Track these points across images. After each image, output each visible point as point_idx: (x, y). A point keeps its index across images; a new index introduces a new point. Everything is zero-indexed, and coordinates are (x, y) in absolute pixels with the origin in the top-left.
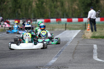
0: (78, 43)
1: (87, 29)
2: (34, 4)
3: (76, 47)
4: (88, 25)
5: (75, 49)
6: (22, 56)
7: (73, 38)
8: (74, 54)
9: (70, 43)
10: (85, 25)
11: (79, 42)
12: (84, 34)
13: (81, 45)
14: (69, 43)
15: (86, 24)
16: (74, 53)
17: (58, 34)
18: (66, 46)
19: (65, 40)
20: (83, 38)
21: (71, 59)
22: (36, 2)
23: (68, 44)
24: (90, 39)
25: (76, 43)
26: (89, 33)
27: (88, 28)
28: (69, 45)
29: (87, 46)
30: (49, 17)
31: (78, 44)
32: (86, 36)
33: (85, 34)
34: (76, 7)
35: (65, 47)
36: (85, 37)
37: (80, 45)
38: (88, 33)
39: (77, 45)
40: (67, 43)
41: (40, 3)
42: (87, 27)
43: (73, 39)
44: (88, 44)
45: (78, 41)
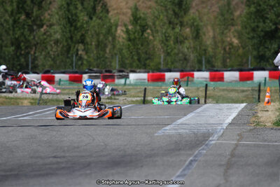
0: (238, 138)
1: (264, 100)
2: (120, 32)
3: (235, 149)
4: (266, 91)
5: (233, 155)
6: (88, 172)
7: (225, 126)
8: (228, 169)
9: (218, 140)
10: (259, 91)
11: (241, 137)
12: (255, 115)
13: (247, 145)
14: (215, 137)
15: (262, 88)
16: (229, 165)
17: (185, 115)
18: (207, 145)
19: (203, 130)
20: (253, 125)
21: (222, 182)
22: (125, 25)
23: (213, 140)
24: (272, 129)
25: (233, 140)
26: (270, 113)
27: (267, 99)
28: (215, 144)
29: (264, 146)
30: (162, 67)
31: (238, 140)
32: (261, 120)
33: (260, 114)
34: (235, 41)
35: (203, 149)
36: (258, 124)
37: (244, 145)
38: (268, 111)
39: (237, 145)
40: (211, 139)
41: (138, 28)
42: (265, 96)
43: (226, 128)
44: (265, 141)
45: (239, 132)
